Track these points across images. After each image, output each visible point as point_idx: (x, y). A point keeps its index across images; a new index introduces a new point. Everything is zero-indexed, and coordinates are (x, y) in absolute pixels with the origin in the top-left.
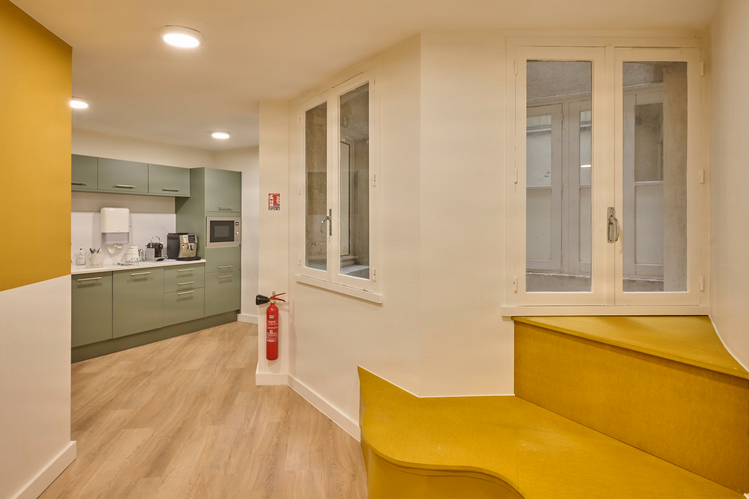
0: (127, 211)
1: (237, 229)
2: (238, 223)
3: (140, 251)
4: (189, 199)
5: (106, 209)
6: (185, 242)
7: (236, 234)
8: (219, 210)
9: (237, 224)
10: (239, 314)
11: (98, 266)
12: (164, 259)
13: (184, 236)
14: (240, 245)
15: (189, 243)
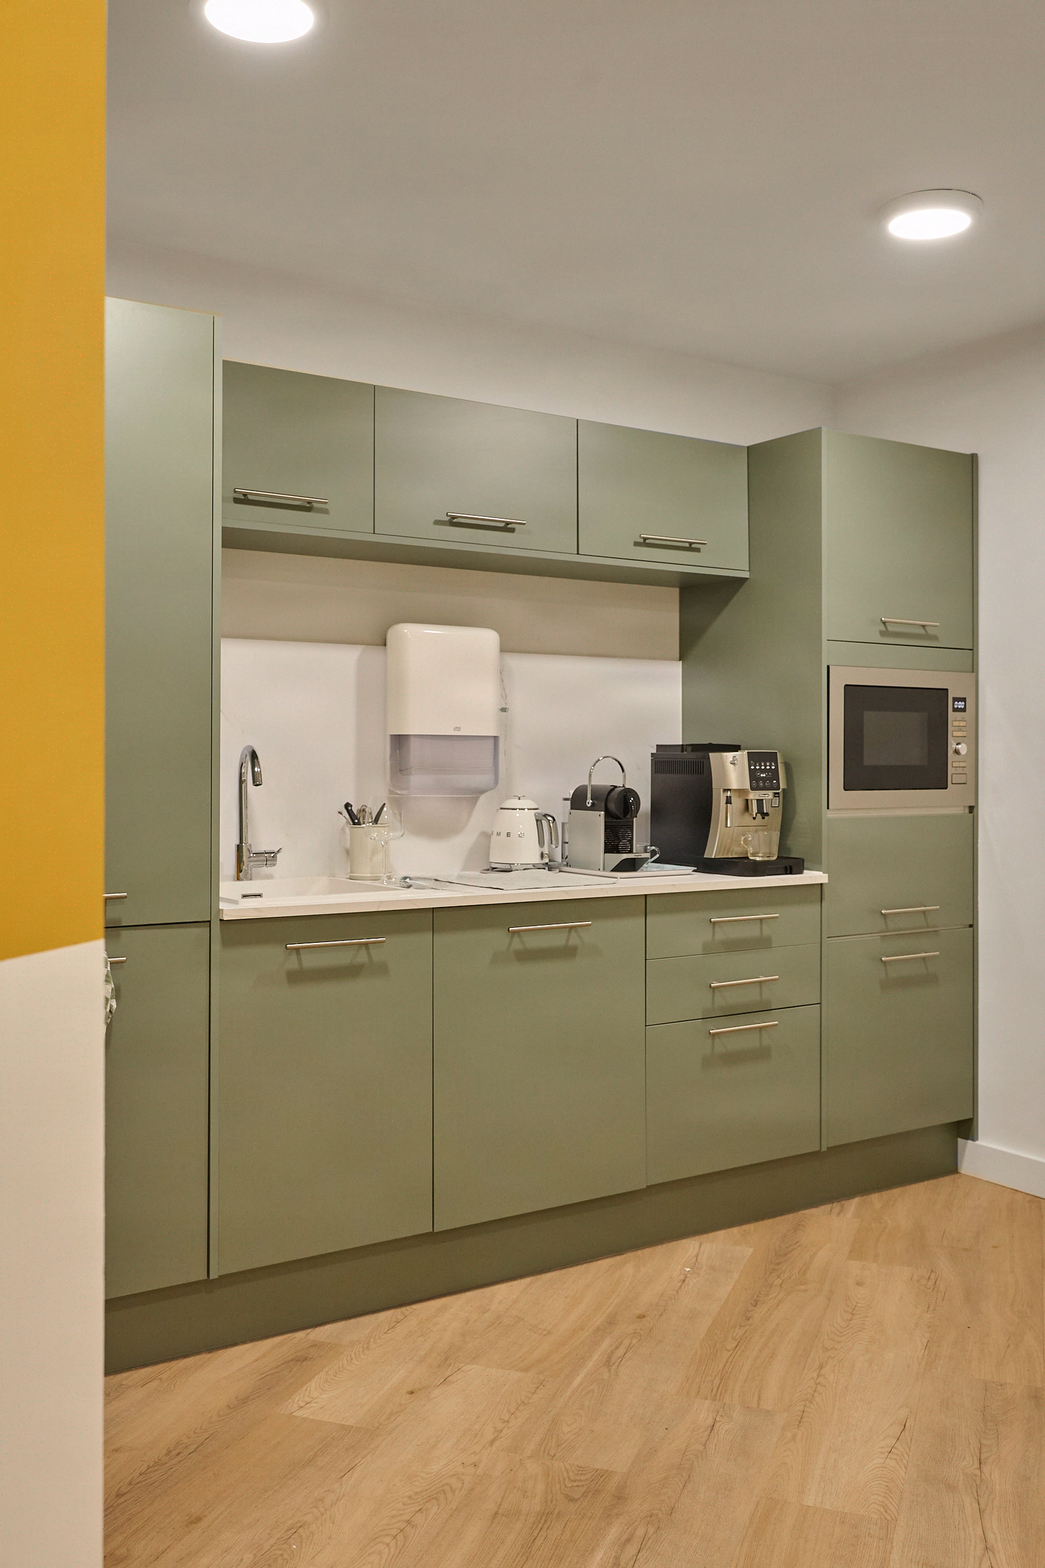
0: (488, 639)
1: (960, 729)
2: (964, 700)
3: (544, 823)
4: (747, 583)
5: (409, 631)
6: (734, 786)
7: (957, 752)
8: (882, 634)
9: (961, 705)
10: (970, 1141)
11: (377, 883)
12: (644, 860)
13: (729, 756)
14: (972, 809)
15: (752, 789)
